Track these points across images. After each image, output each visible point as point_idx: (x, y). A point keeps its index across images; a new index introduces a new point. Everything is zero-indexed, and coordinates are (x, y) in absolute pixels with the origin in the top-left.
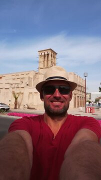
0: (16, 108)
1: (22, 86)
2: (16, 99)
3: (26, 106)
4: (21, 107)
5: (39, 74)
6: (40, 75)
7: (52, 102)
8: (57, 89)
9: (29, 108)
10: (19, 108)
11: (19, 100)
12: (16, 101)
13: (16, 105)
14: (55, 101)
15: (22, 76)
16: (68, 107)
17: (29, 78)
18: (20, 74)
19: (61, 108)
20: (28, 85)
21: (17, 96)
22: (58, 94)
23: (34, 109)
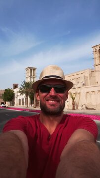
0: (74, 109)
1: (78, 86)
2: (73, 99)
3: (84, 107)
4: (79, 108)
5: (95, 71)
6: (96, 73)
7: (48, 101)
8: (53, 88)
9: (87, 108)
10: (77, 108)
11: (76, 100)
12: (73, 102)
13: (74, 105)
14: (51, 100)
15: (78, 76)
16: (64, 106)
17: (85, 77)
18: (75, 74)
19: (57, 107)
20: (84, 84)
21: (74, 97)
22: (53, 93)
23: (93, 109)
